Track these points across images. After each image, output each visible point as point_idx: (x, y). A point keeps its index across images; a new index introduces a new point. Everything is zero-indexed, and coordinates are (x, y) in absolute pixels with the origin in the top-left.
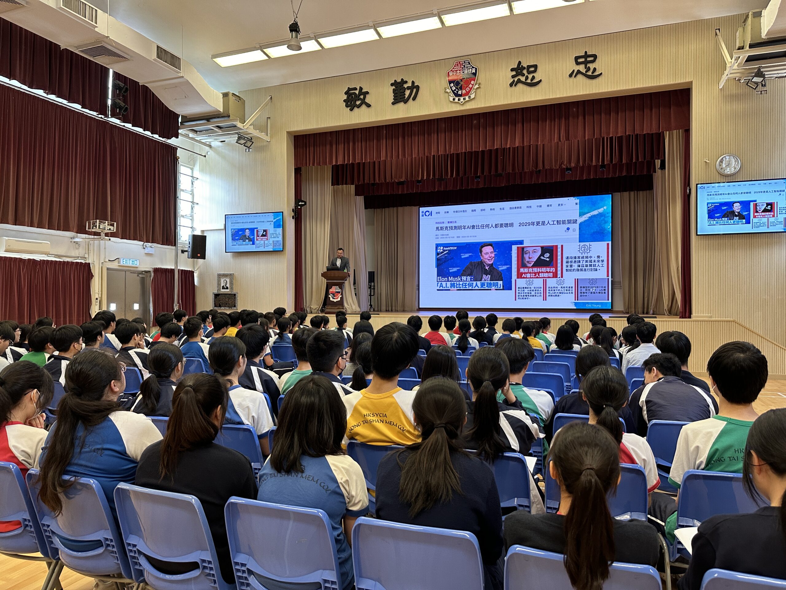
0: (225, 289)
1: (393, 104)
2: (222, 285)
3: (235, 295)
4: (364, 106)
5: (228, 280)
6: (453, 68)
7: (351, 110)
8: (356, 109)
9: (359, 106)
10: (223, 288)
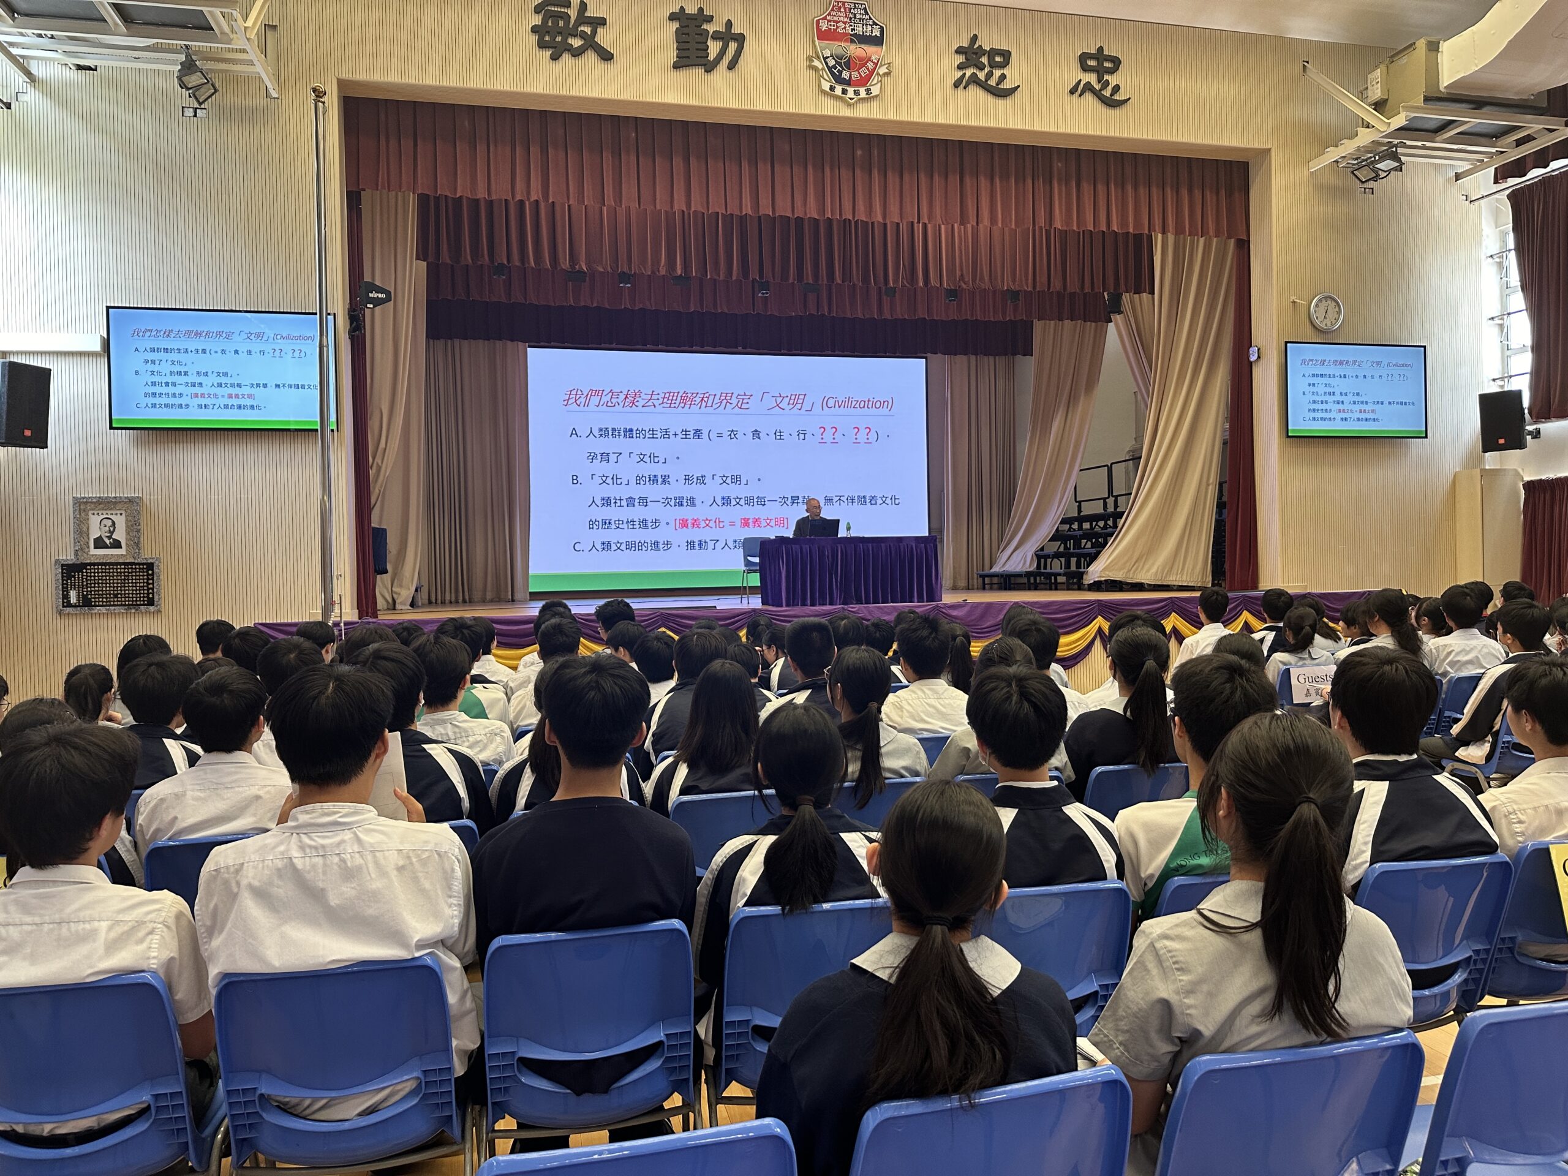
0: (106, 547)
1: (676, 66)
2: (95, 534)
3: (150, 566)
4: (591, 57)
5: (120, 521)
6: (829, 14)
7: (555, 58)
8: (566, 57)
9: (577, 53)
10: (99, 543)
